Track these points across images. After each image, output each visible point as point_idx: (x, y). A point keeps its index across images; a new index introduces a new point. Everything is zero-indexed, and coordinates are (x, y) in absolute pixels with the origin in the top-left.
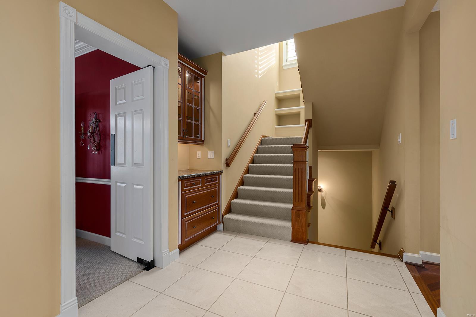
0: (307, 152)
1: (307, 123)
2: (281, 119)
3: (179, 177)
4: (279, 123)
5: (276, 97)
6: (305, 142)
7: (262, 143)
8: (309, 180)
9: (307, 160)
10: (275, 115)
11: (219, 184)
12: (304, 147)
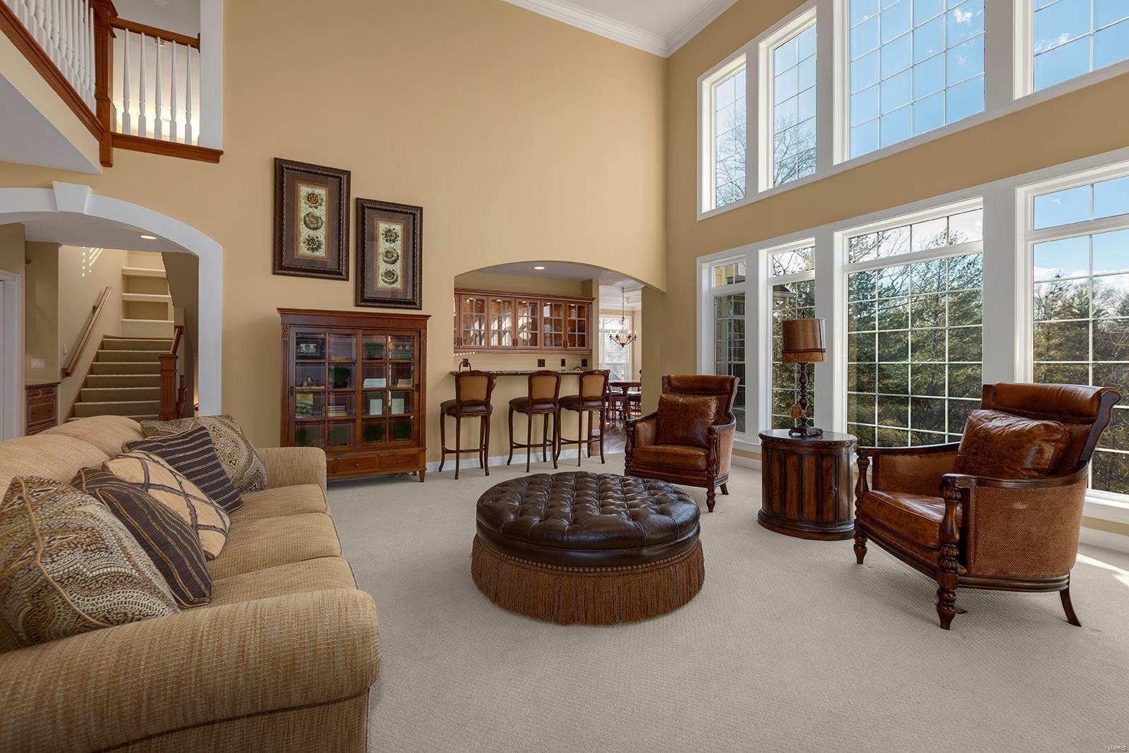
0: (177, 362)
1: (177, 330)
2: (130, 309)
3: (26, 386)
4: (128, 315)
5: (123, 275)
6: (175, 351)
7: (102, 346)
8: (179, 390)
9: (177, 368)
10: (121, 302)
11: (55, 397)
12: (174, 357)
